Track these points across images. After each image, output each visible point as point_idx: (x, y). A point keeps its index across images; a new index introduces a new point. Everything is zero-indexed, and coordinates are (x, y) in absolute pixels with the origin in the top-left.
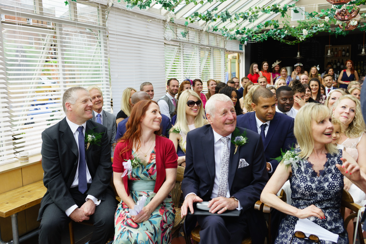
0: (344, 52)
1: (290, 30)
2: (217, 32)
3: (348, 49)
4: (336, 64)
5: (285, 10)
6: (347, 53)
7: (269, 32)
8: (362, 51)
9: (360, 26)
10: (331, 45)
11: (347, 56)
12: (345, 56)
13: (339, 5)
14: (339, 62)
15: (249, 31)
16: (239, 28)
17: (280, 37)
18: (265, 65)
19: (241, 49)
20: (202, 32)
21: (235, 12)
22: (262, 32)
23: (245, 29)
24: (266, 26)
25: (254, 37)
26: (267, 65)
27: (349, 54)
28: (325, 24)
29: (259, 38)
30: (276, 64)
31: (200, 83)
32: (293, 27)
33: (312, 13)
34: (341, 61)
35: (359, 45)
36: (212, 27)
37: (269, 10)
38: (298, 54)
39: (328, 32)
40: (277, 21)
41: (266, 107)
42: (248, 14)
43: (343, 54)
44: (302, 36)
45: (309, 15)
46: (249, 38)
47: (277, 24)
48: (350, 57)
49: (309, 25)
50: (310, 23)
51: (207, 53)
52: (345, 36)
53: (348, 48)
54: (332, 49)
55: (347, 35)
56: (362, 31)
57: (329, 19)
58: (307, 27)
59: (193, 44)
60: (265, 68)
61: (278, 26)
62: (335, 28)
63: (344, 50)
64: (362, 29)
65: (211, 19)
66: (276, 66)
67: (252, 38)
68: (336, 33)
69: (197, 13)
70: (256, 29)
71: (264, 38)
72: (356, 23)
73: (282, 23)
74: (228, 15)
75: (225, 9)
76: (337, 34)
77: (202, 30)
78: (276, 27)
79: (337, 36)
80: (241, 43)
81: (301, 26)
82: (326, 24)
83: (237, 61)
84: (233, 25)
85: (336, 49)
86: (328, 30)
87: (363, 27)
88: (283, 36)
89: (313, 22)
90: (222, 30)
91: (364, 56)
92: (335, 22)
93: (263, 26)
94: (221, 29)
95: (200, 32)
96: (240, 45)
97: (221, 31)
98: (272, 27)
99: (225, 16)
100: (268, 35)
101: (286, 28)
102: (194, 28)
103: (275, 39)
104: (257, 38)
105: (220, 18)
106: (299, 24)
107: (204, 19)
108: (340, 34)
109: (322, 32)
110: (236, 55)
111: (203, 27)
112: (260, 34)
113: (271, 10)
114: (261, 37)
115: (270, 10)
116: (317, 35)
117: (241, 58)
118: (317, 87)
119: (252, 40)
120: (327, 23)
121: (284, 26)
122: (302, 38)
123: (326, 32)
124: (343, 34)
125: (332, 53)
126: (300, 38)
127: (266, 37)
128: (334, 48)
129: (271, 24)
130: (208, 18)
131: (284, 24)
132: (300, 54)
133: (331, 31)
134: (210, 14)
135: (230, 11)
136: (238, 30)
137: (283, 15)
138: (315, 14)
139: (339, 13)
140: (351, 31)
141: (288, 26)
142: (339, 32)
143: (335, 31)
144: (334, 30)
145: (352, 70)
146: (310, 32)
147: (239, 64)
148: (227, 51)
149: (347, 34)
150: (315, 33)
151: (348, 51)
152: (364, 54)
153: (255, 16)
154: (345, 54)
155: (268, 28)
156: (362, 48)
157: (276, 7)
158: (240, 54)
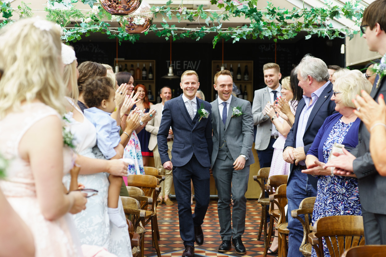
0: (144, 72)
3: (151, 67)
6: (149, 73)
8: (168, 72)
9: (156, 28)
10: (123, 59)
11: (150, 79)
12: (146, 78)
27: (153, 76)
28: (92, 18)
35: (168, 62)
39: (106, 34)
43: (144, 76)
47: (8, 9)
48: (154, 81)
49: (66, 17)
52: (133, 43)
53: (151, 65)
54: (126, 65)
55: (137, 43)
56: (159, 36)
57: (98, 10)
58: (62, 21)
61: (10, 13)
62: (117, 28)
63: (144, 69)
64: (159, 33)
68: (118, 37)
72: (142, 22)
73: (18, 9)
76: (120, 38)
78: (7, 15)
79: (121, 42)
81: (52, 18)
82: (95, 19)
85: (132, 66)
86: (105, 31)
87: (161, 30)
89: (73, 14)
108: (126, 39)
109: (96, 33)
116: (88, 37)
120: (96, 17)
121: (21, 14)
123: (103, 33)
124: (130, 40)
128: (128, 64)
131: (22, 11)
133: (111, 32)
142: (124, 36)
143: (118, 33)
144: (115, 31)
146: (76, 32)
149: (136, 40)
150: (84, 34)
151: (150, 71)
152: (172, 76)
154: (147, 75)
156: (171, 66)
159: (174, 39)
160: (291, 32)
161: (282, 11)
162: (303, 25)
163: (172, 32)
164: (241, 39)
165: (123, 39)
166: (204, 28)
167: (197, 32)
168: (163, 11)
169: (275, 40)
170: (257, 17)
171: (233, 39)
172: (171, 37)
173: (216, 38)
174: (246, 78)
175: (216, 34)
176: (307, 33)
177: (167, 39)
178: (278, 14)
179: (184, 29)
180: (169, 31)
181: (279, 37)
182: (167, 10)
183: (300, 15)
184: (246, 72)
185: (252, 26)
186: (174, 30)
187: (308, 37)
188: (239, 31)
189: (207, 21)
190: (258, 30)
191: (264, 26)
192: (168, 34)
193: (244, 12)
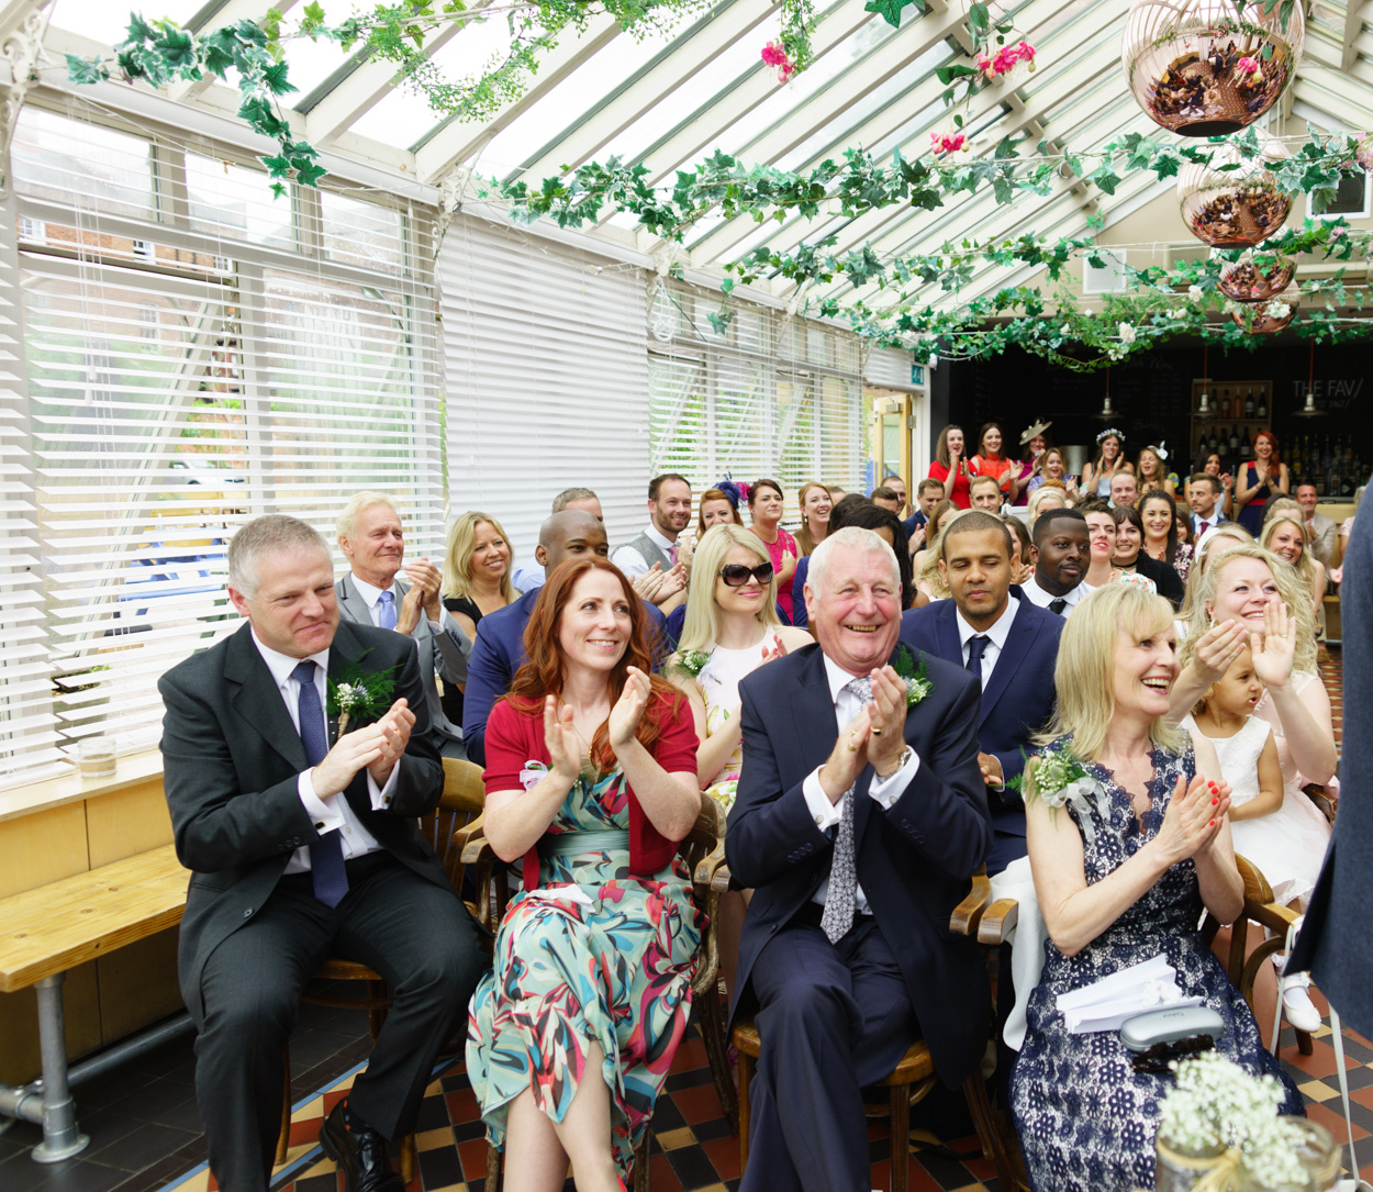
0: (1250, 405)
1: (1077, 323)
2: (836, 321)
3: (1263, 395)
4: (1227, 443)
5: (1061, 256)
6: (1260, 406)
7: (1011, 326)
8: (1304, 403)
9: (1299, 321)
10: (1210, 380)
11: (1260, 417)
12: (1253, 415)
13: (1231, 251)
14: (1235, 435)
15: (943, 321)
16: (908, 309)
17: (1048, 347)
18: (992, 434)
19: (917, 381)
20: (784, 317)
21: (895, 253)
22: (988, 326)
23: (929, 313)
24: (1000, 307)
25: (960, 341)
26: (997, 437)
27: (1267, 411)
28: (1188, 309)
29: (974, 346)
30: (1034, 433)
31: (773, 492)
32: (1088, 313)
33: (1146, 272)
34: (1241, 432)
35: (1297, 382)
36: (819, 301)
37: (1010, 252)
38: (1107, 403)
39: (1200, 337)
40: (1037, 293)
42: (940, 263)
43: (1249, 411)
44: (1116, 345)
45: (1139, 276)
46: (943, 343)
47: (1036, 300)
48: (1270, 420)
49: (1139, 310)
50: (1141, 304)
51: (799, 390)
52: (1251, 351)
53: (1263, 390)
54: (1215, 391)
55: (1259, 350)
56: (1303, 338)
57: (1201, 294)
58: (1133, 317)
59: (751, 356)
60: (990, 445)
61: (1040, 307)
62: (1221, 324)
63: (1250, 398)
64: (1304, 330)
65: (812, 275)
66: (1034, 440)
67: (953, 345)
68: (1224, 341)
69: (767, 250)
70: (967, 313)
71: (994, 345)
72: (1285, 311)
73: (1052, 299)
74: (872, 264)
75: (862, 244)
76: (1227, 343)
77: (784, 312)
78: (1033, 311)
79: (1227, 349)
80: (917, 360)
81: (1114, 311)
82: (1193, 311)
83: (902, 420)
84: (889, 298)
85: (1227, 392)
86: (1198, 330)
87: (1308, 325)
88: (1055, 344)
89: (1151, 303)
90: (852, 313)
91: (1313, 417)
92: (1222, 306)
93: (991, 305)
94: (847, 310)
95: (775, 316)
96: (914, 367)
97: (848, 317)
98: (1021, 310)
99: (861, 267)
100: (1008, 336)
101: (1067, 316)
102: (754, 303)
103: (1029, 351)
104: (972, 344)
105: (845, 274)
106: (1106, 304)
107: (787, 273)
108: (1237, 345)
109: (1180, 335)
110: (901, 399)
111: (785, 298)
112: (979, 333)
113: (1016, 255)
114: (986, 344)
115: (1011, 255)
116: (1164, 343)
117: (916, 411)
118: (1167, 519)
119: (954, 353)
120: (1195, 308)
121: (1058, 309)
122: (1116, 353)
123: (1194, 334)
124: (1246, 346)
125: (1214, 405)
126: (1110, 352)
127: (1000, 345)
128: (1221, 389)
129: (1016, 302)
130: (803, 269)
131: (1060, 302)
132: (1112, 406)
133: (1210, 332)
134: (810, 258)
135: (880, 252)
136: (907, 314)
137: (1055, 274)
138: (1158, 277)
139: (1233, 277)
140: (1270, 336)
141: (1071, 310)
142: (1234, 338)
144: (1217, 330)
145: (1273, 463)
146: (1143, 334)
147: (910, 431)
148: (869, 385)
149: (1258, 345)
150: (1159, 337)
151: (1262, 401)
152: (1313, 412)
153: (964, 271)
154: (1255, 409)
155: (1006, 313)
156: (1307, 392)
157: (1031, 245)
158: (913, 395)
159: (1335, 342)
163: (1331, 328)
165: (1232, 345)
168: (1327, 290)
172: (1328, 338)
177: (1318, 341)
179: (1355, 320)
180: (1325, 326)
182: (1336, 286)
186: (1334, 324)
192: (1322, 332)
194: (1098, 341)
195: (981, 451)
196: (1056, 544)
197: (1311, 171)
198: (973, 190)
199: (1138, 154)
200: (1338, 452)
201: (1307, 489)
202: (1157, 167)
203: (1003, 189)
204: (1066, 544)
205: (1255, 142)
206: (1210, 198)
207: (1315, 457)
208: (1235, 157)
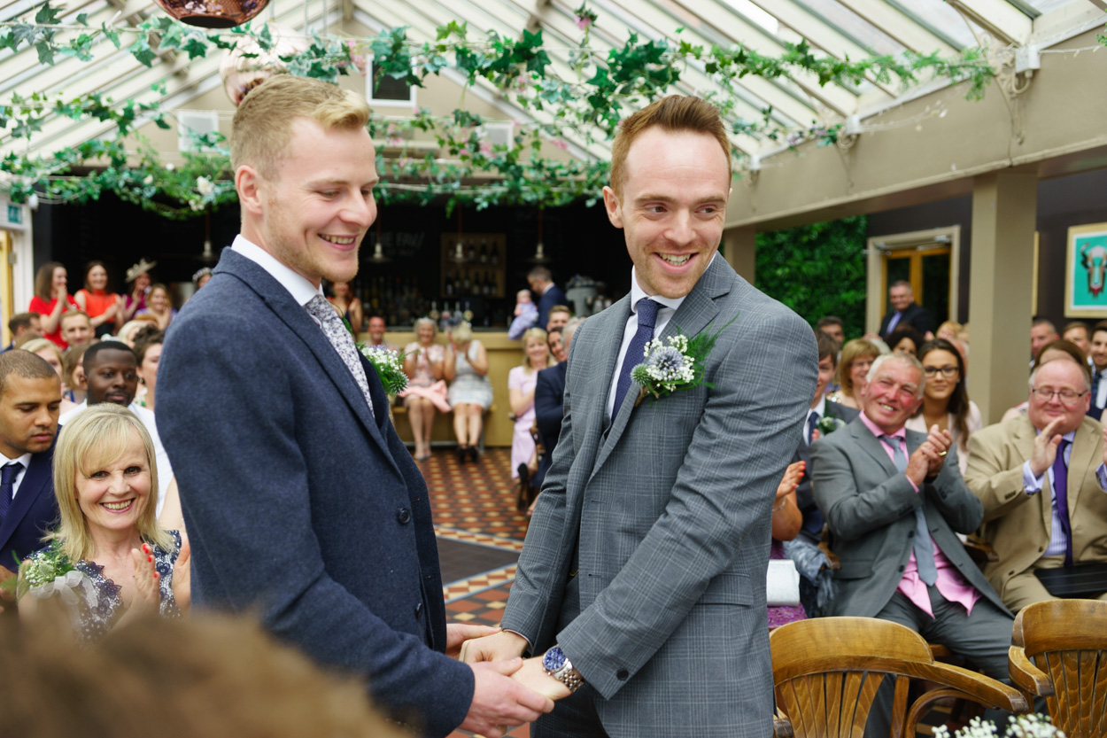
1: (159, 174)
5: (129, 116)
7: (103, 174)
15: (28, 166)
17: (141, 195)
18: (97, 273)
19: (14, 220)
22: (80, 172)
23: (13, 157)
24: (86, 156)
25: (55, 185)
26: (102, 275)
29: (72, 189)
30: (138, 271)
32: (170, 167)
33: (205, 135)
37: (79, 107)
38: (206, 245)
40: (121, 146)
41: (31, 407)
42: (9, 113)
44: (197, 197)
45: (201, 139)
46: (39, 187)
47: (120, 153)
49: (215, 167)
50: (216, 163)
58: (209, 173)
60: (95, 282)
61: (124, 159)
66: (139, 277)
67: (48, 188)
71: (89, 191)
73: (136, 152)
78: (118, 163)
80: (12, 200)
81: (193, 167)
88: (148, 194)
93: (75, 154)
96: (10, 207)
98: (106, 161)
100: (103, 183)
101: (150, 168)
103: (124, 198)
104: (67, 189)
106: (185, 161)
112: (74, 179)
113: (86, 111)
114: (80, 189)
115: (81, 111)
117: (17, 248)
119: (48, 195)
121: (141, 161)
122: (197, 203)
126: (192, 203)
127: (95, 191)
129: (100, 154)
131: (143, 155)
137: (124, 131)
138: (220, 141)
141: (154, 164)
147: (11, 266)
152: (381, 258)
153: (35, 122)
155: (92, 162)
156: (375, 242)
157: (99, 103)
158: (13, 235)
159: (387, 202)
160: (565, 195)
161: (553, 165)
162: (585, 184)
163: (384, 192)
164: (491, 205)
166: (433, 185)
167: (423, 193)
169: (542, 207)
170: (517, 173)
171: (478, 204)
173: (451, 203)
174: (495, 260)
175: (451, 196)
176: (588, 197)
178: (548, 169)
179: (401, 186)
181: (548, 203)
183: (580, 170)
184: (495, 252)
185: (506, 183)
186: (387, 189)
187: (590, 203)
188: (485, 192)
189: (440, 176)
190: (515, 190)
191: (525, 185)
193: (496, 165)
194: (181, 193)
195: (87, 286)
196: (101, 373)
197: (315, 66)
198: (14, 49)
199: (169, 35)
200: (406, 290)
201: (377, 321)
202: (187, 48)
203: (46, 52)
204: (112, 373)
205: (269, 37)
206: (248, 78)
207: (389, 294)
208: (256, 49)
